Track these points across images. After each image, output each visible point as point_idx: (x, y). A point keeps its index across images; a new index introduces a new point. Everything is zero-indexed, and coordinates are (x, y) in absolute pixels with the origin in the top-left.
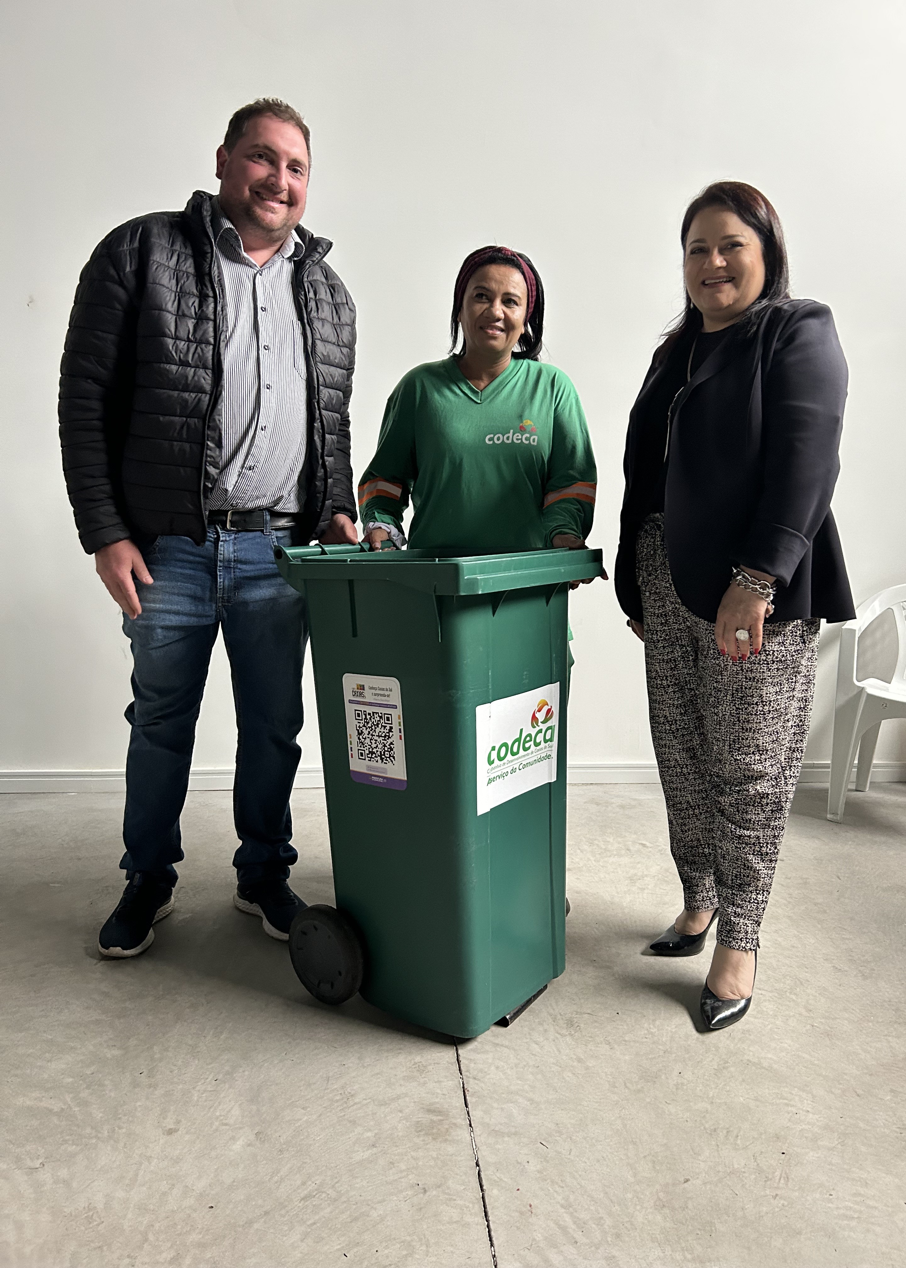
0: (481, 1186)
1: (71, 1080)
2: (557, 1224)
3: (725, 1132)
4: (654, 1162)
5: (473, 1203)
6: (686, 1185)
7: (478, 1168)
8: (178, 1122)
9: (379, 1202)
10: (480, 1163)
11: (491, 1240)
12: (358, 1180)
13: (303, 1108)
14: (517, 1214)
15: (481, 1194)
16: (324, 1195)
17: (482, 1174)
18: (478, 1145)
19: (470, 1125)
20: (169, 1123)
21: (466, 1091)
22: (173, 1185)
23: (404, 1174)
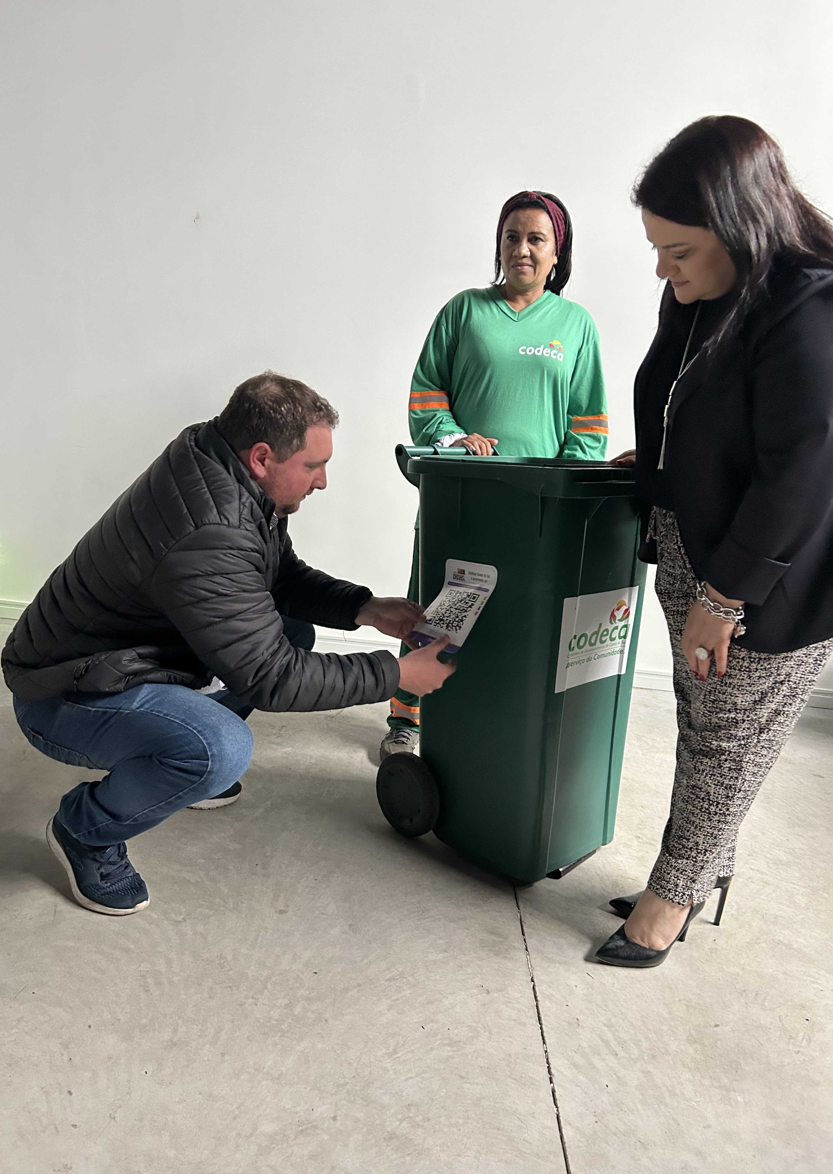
0: (536, 997)
1: (203, 861)
2: (600, 1037)
3: (754, 994)
4: (688, 1006)
5: (528, 1009)
6: (715, 1029)
7: (533, 983)
8: (288, 906)
9: (450, 993)
10: (535, 980)
11: (543, 1039)
12: (433, 974)
13: (387, 913)
14: (567, 1024)
15: (535, 1003)
16: (405, 980)
17: (537, 988)
18: (533, 966)
19: (527, 950)
20: (281, 905)
21: (523, 923)
22: (286, 951)
23: (471, 976)
